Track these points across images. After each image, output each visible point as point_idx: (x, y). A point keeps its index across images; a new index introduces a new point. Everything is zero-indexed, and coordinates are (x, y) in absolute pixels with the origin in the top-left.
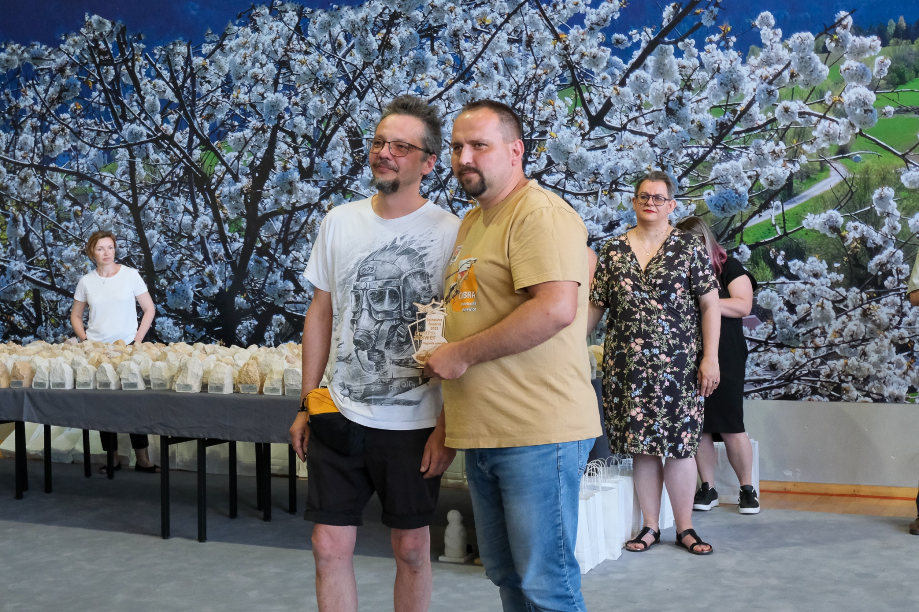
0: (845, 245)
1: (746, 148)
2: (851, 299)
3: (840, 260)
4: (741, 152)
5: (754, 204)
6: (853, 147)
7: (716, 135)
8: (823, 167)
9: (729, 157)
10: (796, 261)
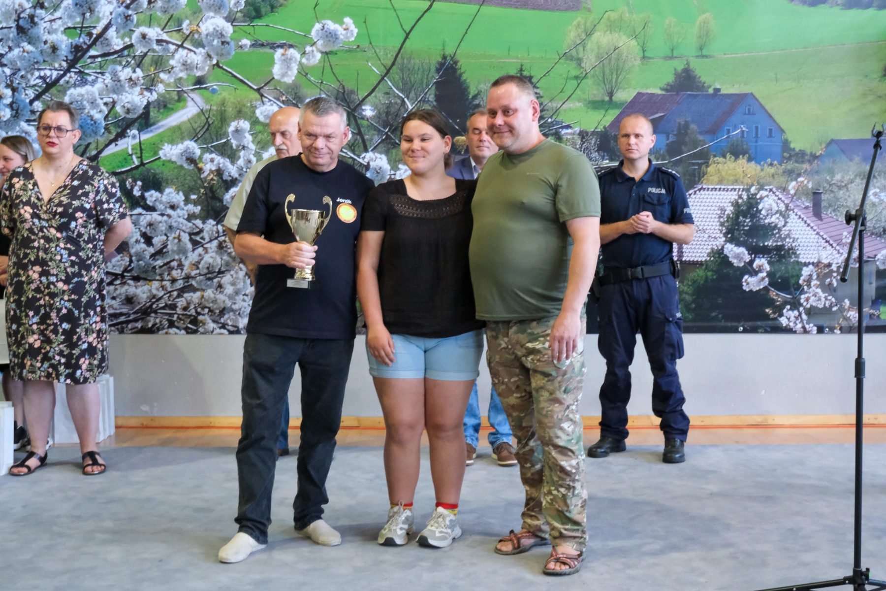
0: (202, 176)
1: (102, 74)
2: (207, 232)
3: (197, 192)
4: (97, 78)
5: (110, 132)
6: (211, 78)
7: (70, 57)
8: (181, 97)
9: (84, 82)
10: (153, 192)
